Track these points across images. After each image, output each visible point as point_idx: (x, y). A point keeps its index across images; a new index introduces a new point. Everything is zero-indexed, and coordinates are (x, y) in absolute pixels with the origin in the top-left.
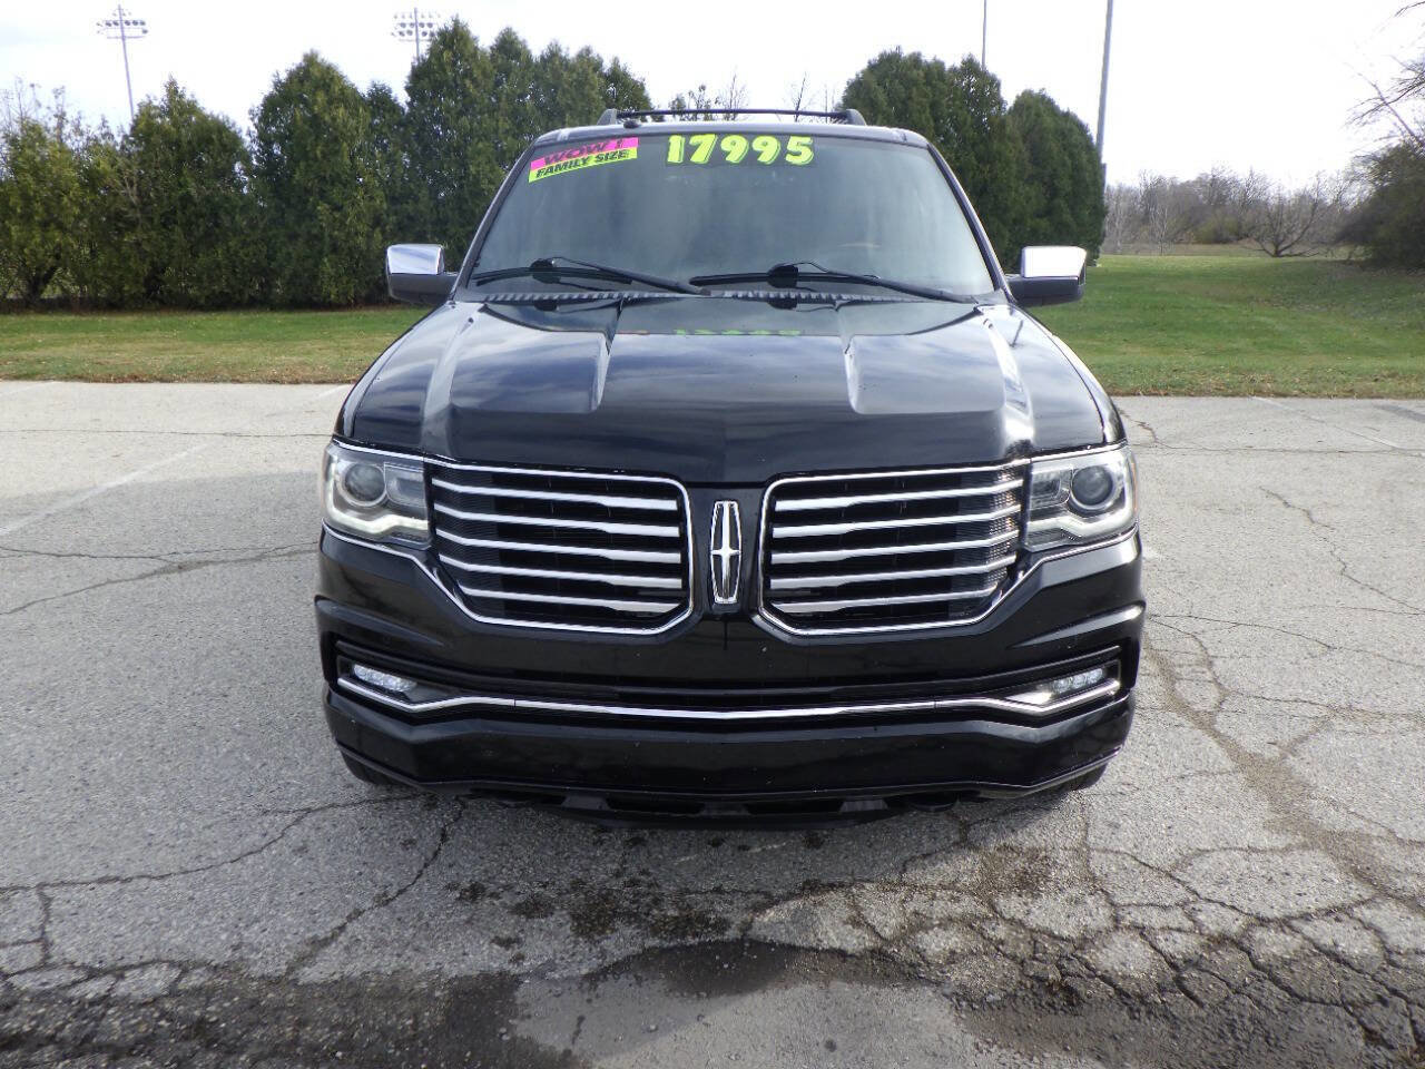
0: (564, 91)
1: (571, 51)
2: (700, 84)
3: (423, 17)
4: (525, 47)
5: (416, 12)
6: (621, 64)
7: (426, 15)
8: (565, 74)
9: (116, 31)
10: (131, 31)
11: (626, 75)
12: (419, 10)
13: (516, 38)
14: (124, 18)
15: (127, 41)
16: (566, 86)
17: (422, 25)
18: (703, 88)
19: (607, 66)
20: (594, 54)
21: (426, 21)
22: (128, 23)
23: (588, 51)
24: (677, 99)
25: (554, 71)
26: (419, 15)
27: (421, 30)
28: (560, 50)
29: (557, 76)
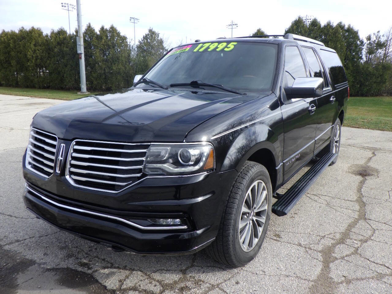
0: (329, 35)
1: (335, 24)
2: (378, 31)
3: (309, 17)
4: (319, 23)
5: (307, 16)
6: (351, 26)
7: (310, 17)
8: (331, 30)
9: (231, 27)
10: (234, 27)
11: (352, 29)
12: (308, 15)
13: (317, 21)
14: (233, 24)
15: (233, 29)
16: (330, 34)
17: (308, 19)
18: (379, 32)
19: (346, 27)
20: (343, 24)
21: (309, 18)
22: (233, 25)
23: (341, 23)
24: (369, 36)
25: (327, 29)
26: (308, 17)
27: (307, 21)
28: (330, 23)
29: (328, 31)
